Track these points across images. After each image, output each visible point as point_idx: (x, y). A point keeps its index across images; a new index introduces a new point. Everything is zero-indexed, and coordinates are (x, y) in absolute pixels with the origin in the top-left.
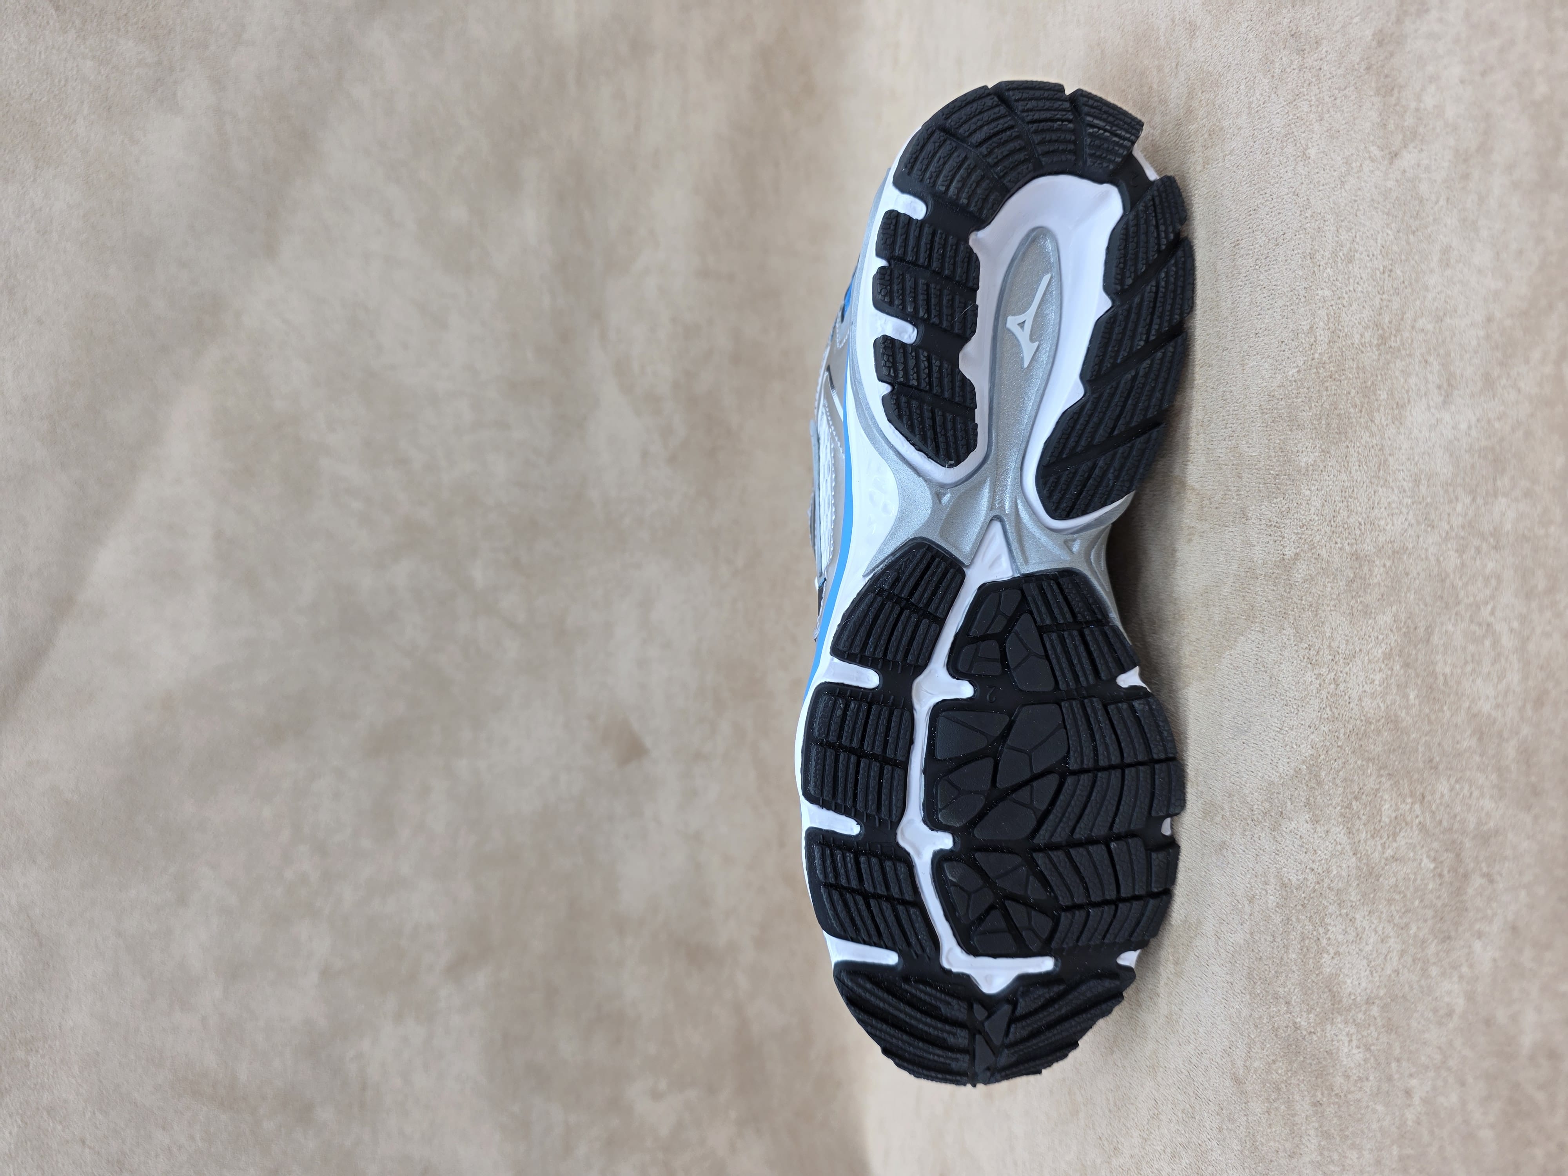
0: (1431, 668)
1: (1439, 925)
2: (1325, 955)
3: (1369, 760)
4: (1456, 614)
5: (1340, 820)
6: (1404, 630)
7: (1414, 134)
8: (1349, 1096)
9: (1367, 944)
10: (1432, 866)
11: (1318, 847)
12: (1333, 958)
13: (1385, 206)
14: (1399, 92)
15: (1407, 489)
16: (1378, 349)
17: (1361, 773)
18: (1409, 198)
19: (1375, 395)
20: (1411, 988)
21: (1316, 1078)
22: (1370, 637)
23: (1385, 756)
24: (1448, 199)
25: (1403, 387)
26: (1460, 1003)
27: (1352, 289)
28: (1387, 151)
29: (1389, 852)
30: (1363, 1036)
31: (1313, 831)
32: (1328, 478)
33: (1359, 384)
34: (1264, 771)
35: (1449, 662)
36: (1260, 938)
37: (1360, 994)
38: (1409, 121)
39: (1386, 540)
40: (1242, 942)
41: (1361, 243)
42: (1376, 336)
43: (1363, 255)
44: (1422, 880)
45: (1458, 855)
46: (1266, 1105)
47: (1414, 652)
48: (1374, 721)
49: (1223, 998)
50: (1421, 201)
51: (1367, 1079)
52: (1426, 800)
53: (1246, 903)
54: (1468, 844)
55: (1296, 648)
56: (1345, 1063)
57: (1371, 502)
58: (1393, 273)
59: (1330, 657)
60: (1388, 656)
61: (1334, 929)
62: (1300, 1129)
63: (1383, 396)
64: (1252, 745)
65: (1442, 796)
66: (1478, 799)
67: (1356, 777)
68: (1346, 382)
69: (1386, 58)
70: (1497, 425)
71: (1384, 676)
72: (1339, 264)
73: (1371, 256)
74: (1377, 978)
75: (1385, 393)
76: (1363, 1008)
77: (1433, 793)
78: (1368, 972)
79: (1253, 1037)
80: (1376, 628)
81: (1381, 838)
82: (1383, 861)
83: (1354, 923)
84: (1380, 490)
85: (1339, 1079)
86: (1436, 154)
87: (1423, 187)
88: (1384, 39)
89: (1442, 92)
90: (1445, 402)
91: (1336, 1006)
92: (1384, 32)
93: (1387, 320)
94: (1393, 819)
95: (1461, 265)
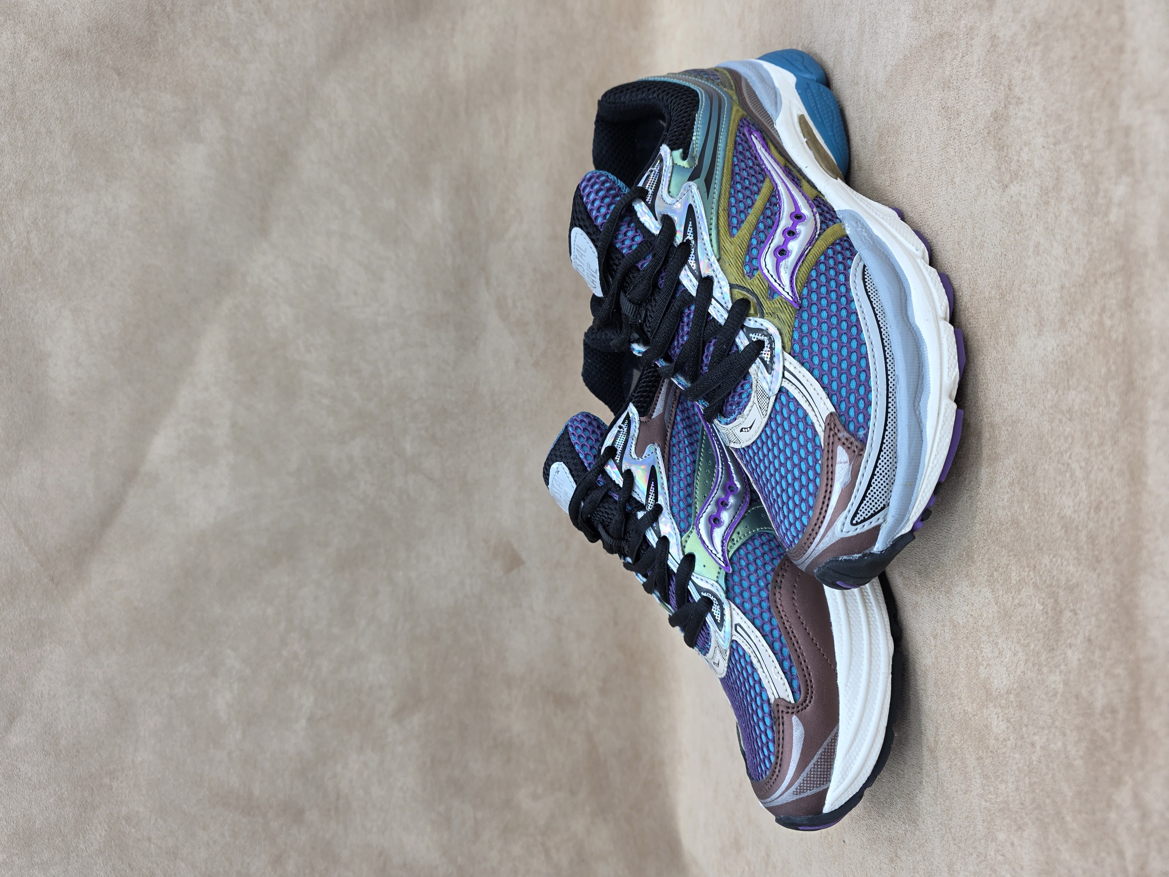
0: (1036, 491)
1: (1047, 642)
2: (981, 667)
3: (1003, 547)
4: (1050, 458)
5: (987, 584)
6: (1020, 468)
7: (1017, 175)
8: (999, 751)
9: (1005, 658)
10: (1042, 608)
11: (974, 601)
12: (986, 668)
13: (1001, 216)
14: (1007, 149)
15: (1019, 385)
16: (1000, 301)
17: (998, 555)
18: (1015, 213)
20: (1032, 681)
21: (979, 743)
22: (1001, 473)
23: (1012, 544)
24: (1037, 215)
25: (1015, 324)
26: (1061, 687)
27: (983, 264)
28: (1001, 184)
29: (1016, 601)
30: (1005, 714)
35: (1047, 487)
37: (1002, 688)
38: (1014, 167)
41: (987, 237)
42: (998, 294)
43: (989, 245)
44: (1036, 616)
45: (1056, 600)
47: (1026, 481)
50: (1022, 215)
51: (1009, 739)
52: (1036, 569)
54: (1062, 593)
56: (995, 731)
57: (998, 392)
58: (1007, 257)
60: (1011, 484)
61: (986, 650)
62: (970, 775)
63: (1004, 329)
65: (1046, 566)
66: (1066, 566)
67: (995, 558)
69: (999, 128)
70: (1069, 349)
71: (1010, 496)
72: (975, 249)
73: (994, 245)
74: (1012, 678)
75: (1004, 327)
76: (1005, 697)
77: (1041, 564)
78: (1007, 675)
81: (1011, 593)
82: (1013, 607)
83: (997, 645)
85: (992, 742)
86: (1030, 188)
87: (1023, 208)
88: (997, 117)
89: (1032, 152)
90: (1038, 334)
91: (989, 697)
92: (998, 112)
93: (1004, 284)
94: (1018, 581)
95: (1046, 255)
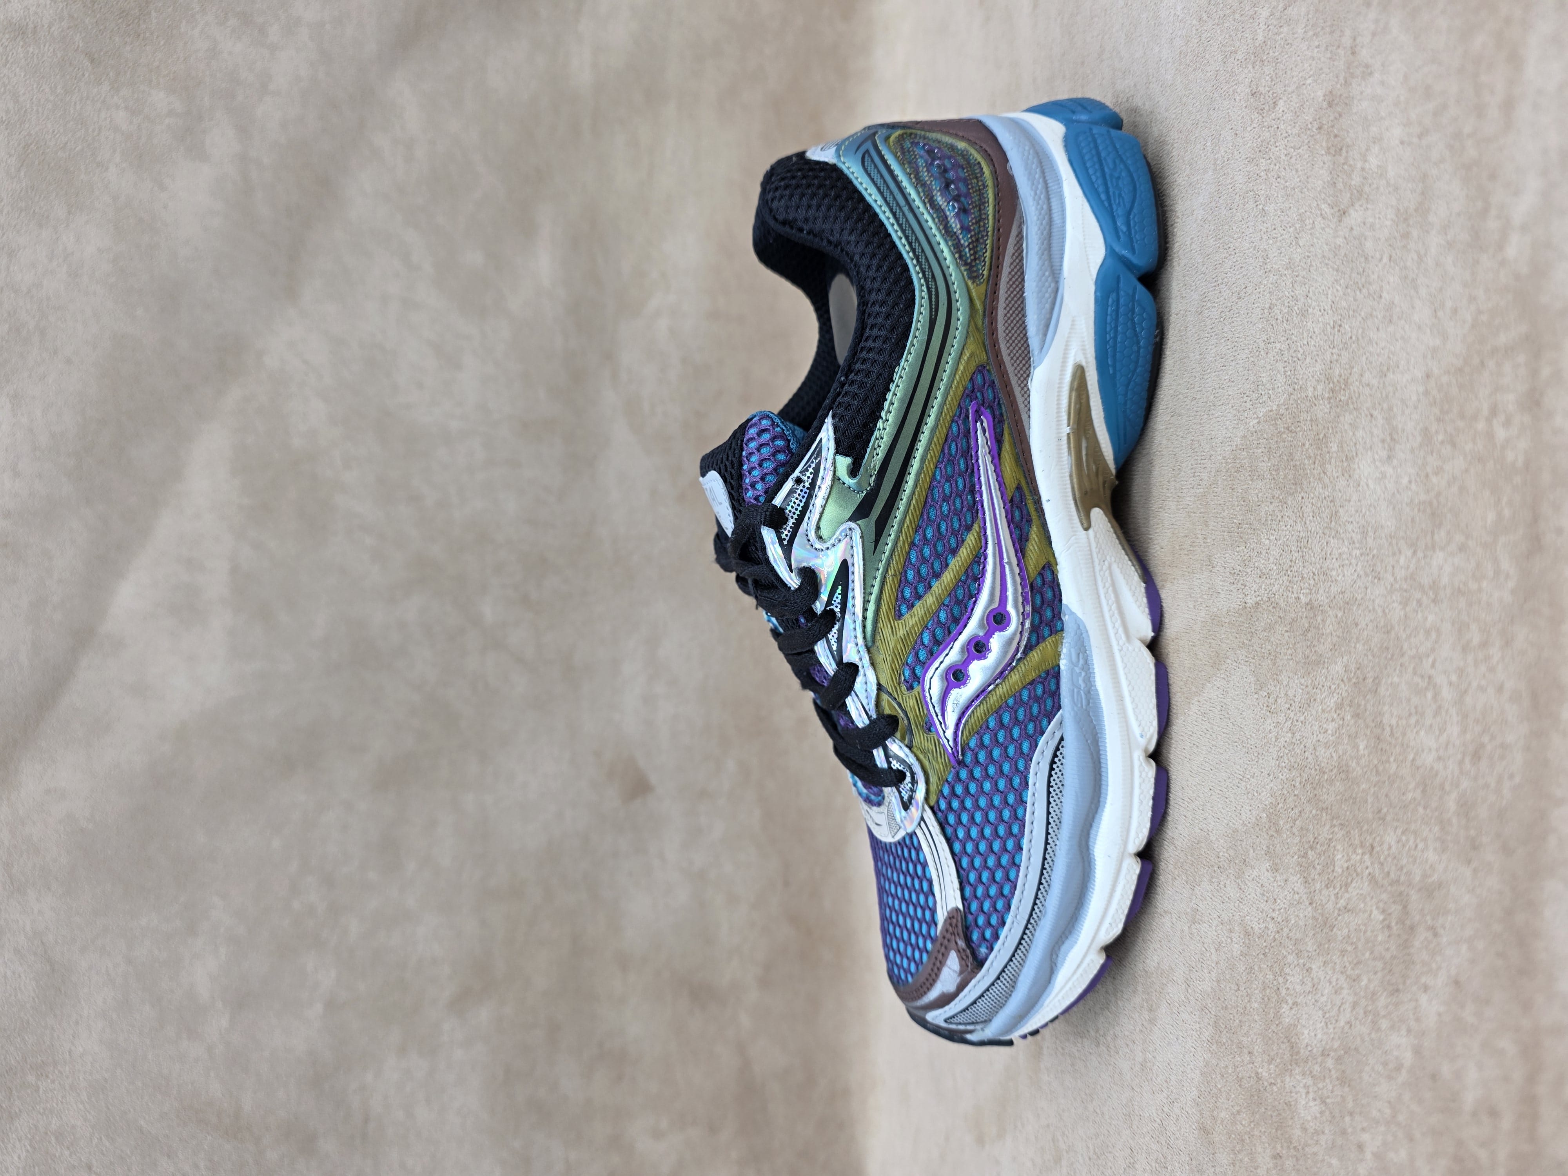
0: (1379, 719)
1: (1388, 978)
2: (1284, 1005)
3: (1323, 809)
4: (1401, 665)
5: (1297, 869)
6: (1354, 680)
7: (1360, 192)
8: (1307, 1149)
9: (1322, 995)
10: (1381, 917)
11: (1278, 896)
12: (1291, 1008)
13: (1335, 263)
14: (1347, 152)
15: (1356, 541)
16: (1329, 403)
17: (1316, 822)
18: (1356, 255)
19: (1327, 447)
20: (1363, 1041)
21: (1277, 1130)
22: (1323, 686)
23: (1337, 806)
24: (1391, 257)
25: (1351, 439)
26: (1408, 1057)
27: (1306, 343)
28: (1336, 209)
29: (1342, 903)
30: (1319, 1089)
31: (1273, 880)
32: (1285, 529)
33: (1313, 436)
34: (1229, 818)
35: (1395, 714)
36: (1225, 986)
37: (1316, 1045)
38: (1356, 180)
39: (1337, 591)
40: (1209, 989)
41: (1314, 298)
42: (1327, 390)
43: (1315, 310)
44: (1372, 931)
45: (1405, 907)
46: (1231, 1156)
47: (1363, 703)
48: (1327, 770)
49: (1192, 1047)
50: (1366, 258)
51: (1323, 1132)
52: (1375, 851)
53: (1213, 951)
54: (1414, 896)
55: (1256, 696)
56: (1302, 1115)
57: (1324, 553)
58: (1342, 329)
59: (1287, 706)
60: (1340, 706)
61: (1293, 979)
63: (1334, 448)
64: (1218, 791)
65: (1390, 847)
66: (1423, 851)
67: (1311, 827)
68: (1301, 433)
69: (1336, 118)
70: (1434, 479)
71: (1336, 725)
72: (1295, 319)
73: (1322, 311)
74: (1332, 1030)
75: (1336, 446)
76: (1319, 1060)
77: (1381, 845)
78: (1323, 1023)
79: (1219, 1086)
80: (1329, 678)
82: (1336, 912)
83: (1310, 973)
84: (1332, 541)
85: (1297, 1132)
86: (1380, 213)
87: (1369, 245)
88: (1333, 100)
89: (1384, 153)
90: (1389, 457)
91: (1294, 1057)
92: (1334, 93)
93: (1337, 372)
94: (1345, 869)
95: (1403, 322)
